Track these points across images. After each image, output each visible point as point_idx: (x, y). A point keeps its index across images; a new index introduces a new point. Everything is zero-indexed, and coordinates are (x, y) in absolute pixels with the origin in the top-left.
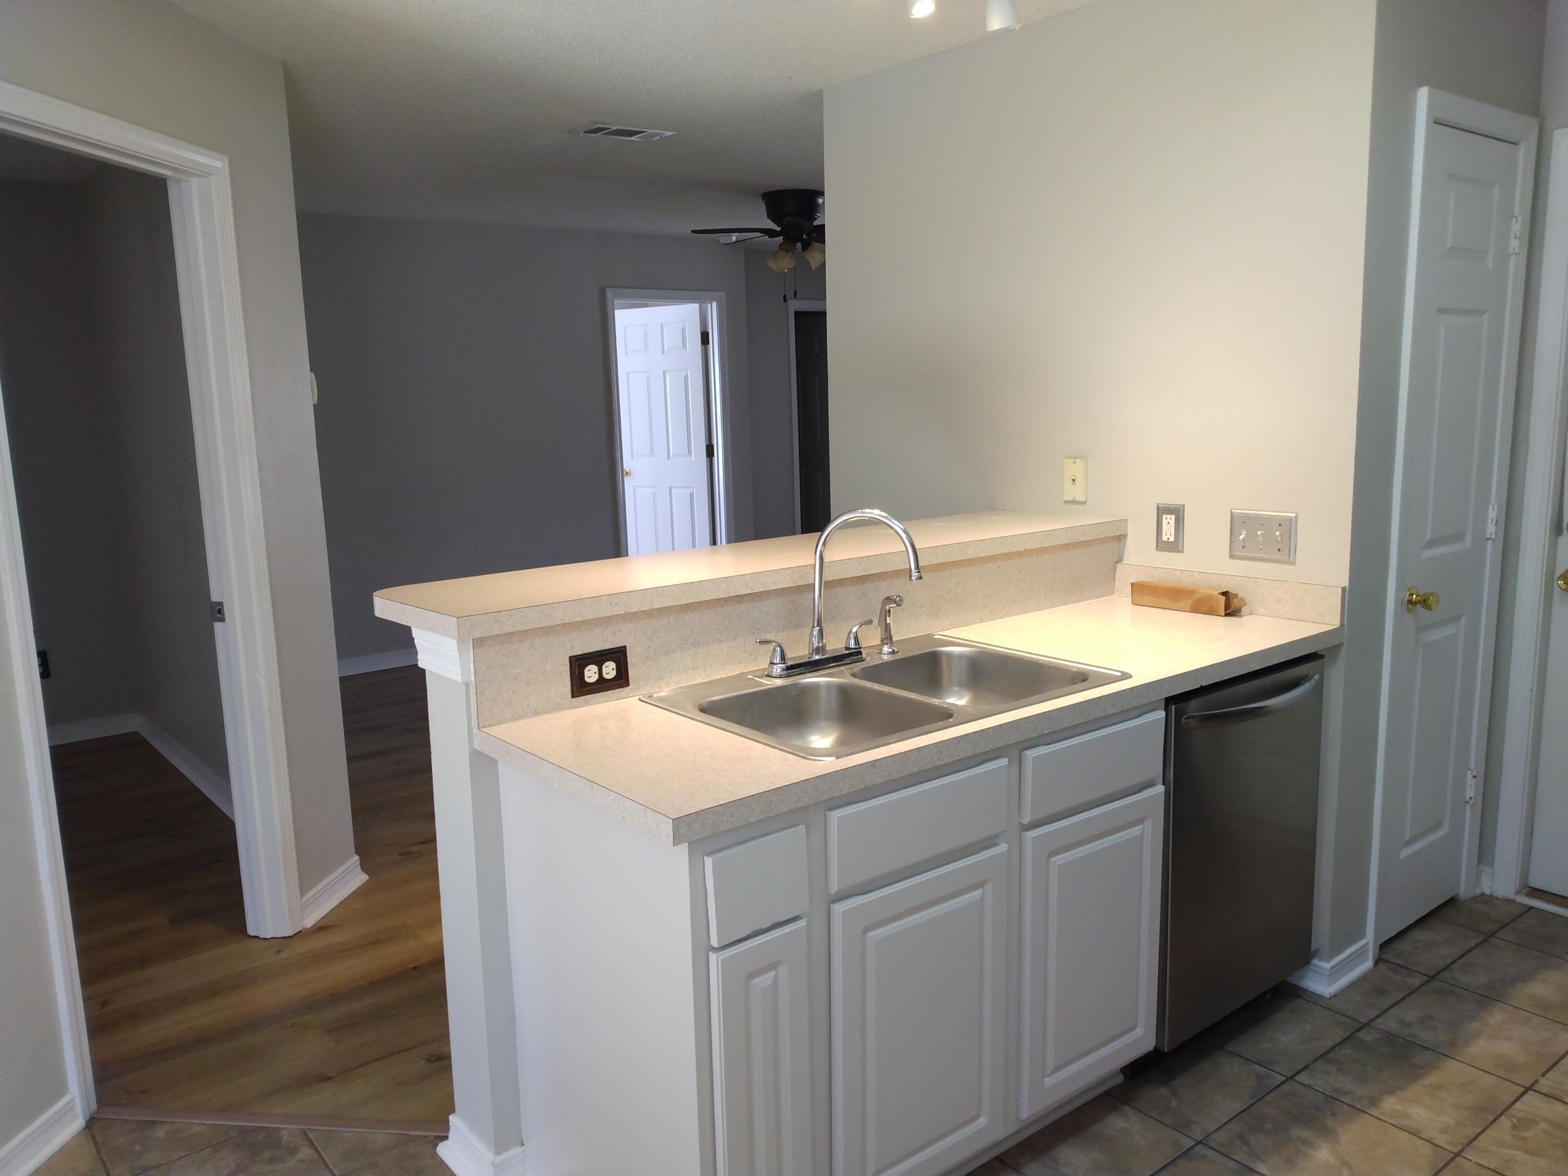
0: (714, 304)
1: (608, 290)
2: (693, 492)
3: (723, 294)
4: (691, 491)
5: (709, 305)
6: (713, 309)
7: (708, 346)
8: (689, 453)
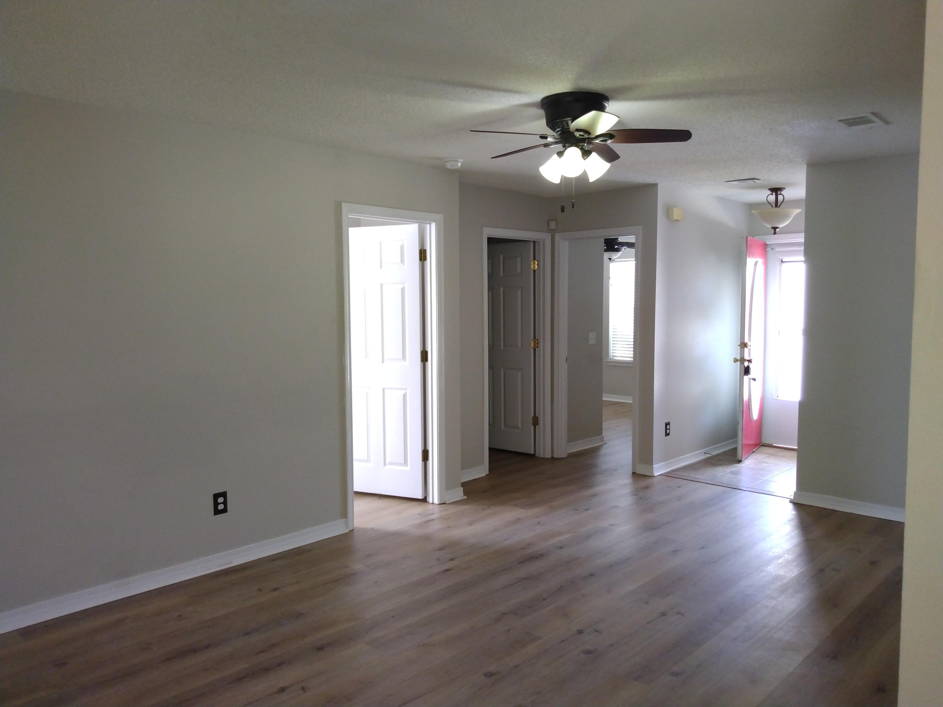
0: (433, 225)
1: (344, 205)
2: (406, 393)
3: (440, 217)
4: (404, 392)
5: (428, 225)
6: (432, 231)
7: (425, 262)
8: (404, 358)
